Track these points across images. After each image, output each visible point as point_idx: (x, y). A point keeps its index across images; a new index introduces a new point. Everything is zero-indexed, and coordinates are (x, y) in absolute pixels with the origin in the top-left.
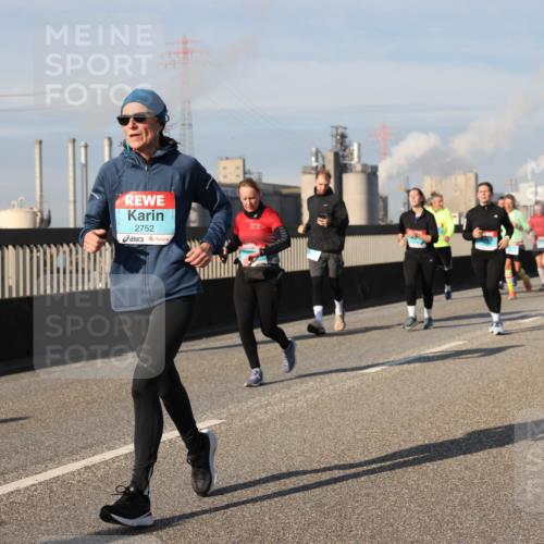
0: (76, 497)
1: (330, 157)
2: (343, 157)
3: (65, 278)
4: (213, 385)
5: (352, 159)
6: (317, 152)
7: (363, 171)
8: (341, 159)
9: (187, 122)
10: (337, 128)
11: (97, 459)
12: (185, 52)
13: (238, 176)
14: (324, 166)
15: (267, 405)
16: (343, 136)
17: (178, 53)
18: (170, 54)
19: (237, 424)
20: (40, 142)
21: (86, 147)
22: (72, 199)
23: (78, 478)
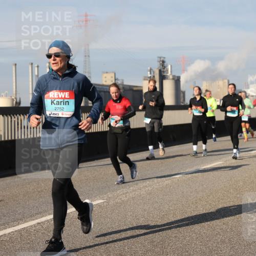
0: (33, 238)
1: (157, 72)
2: (164, 72)
3: (28, 131)
4: (100, 183)
5: (168, 73)
6: (151, 69)
7: (173, 79)
8: (162, 73)
9: (87, 55)
10: (160, 58)
11: (43, 219)
12: (86, 21)
13: (112, 81)
14: (154, 76)
15: (126, 193)
16: (163, 62)
17: (83, 21)
18: (79, 21)
19: (112, 202)
20: (16, 65)
21: (38, 67)
23: (34, 228)
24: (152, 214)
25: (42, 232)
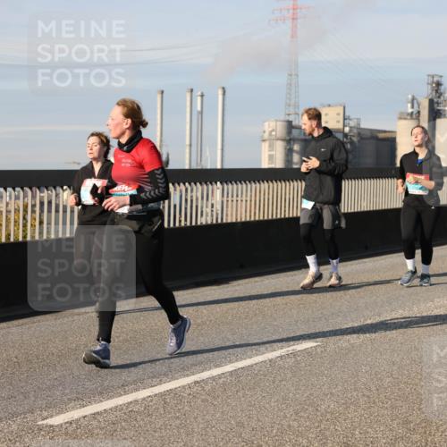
0: (186, 408)
1: (425, 104)
2: (438, 103)
4: (310, 311)
5: (445, 105)
6: (413, 99)
8: (436, 105)
9: (293, 73)
10: (433, 77)
11: (206, 375)
12: (295, 8)
13: (338, 122)
14: (419, 112)
16: (439, 84)
17: (288, 10)
18: (281, 10)
20: (162, 92)
21: (202, 96)
22: (188, 142)
23: (188, 391)
24: (408, 371)
25: (203, 397)
